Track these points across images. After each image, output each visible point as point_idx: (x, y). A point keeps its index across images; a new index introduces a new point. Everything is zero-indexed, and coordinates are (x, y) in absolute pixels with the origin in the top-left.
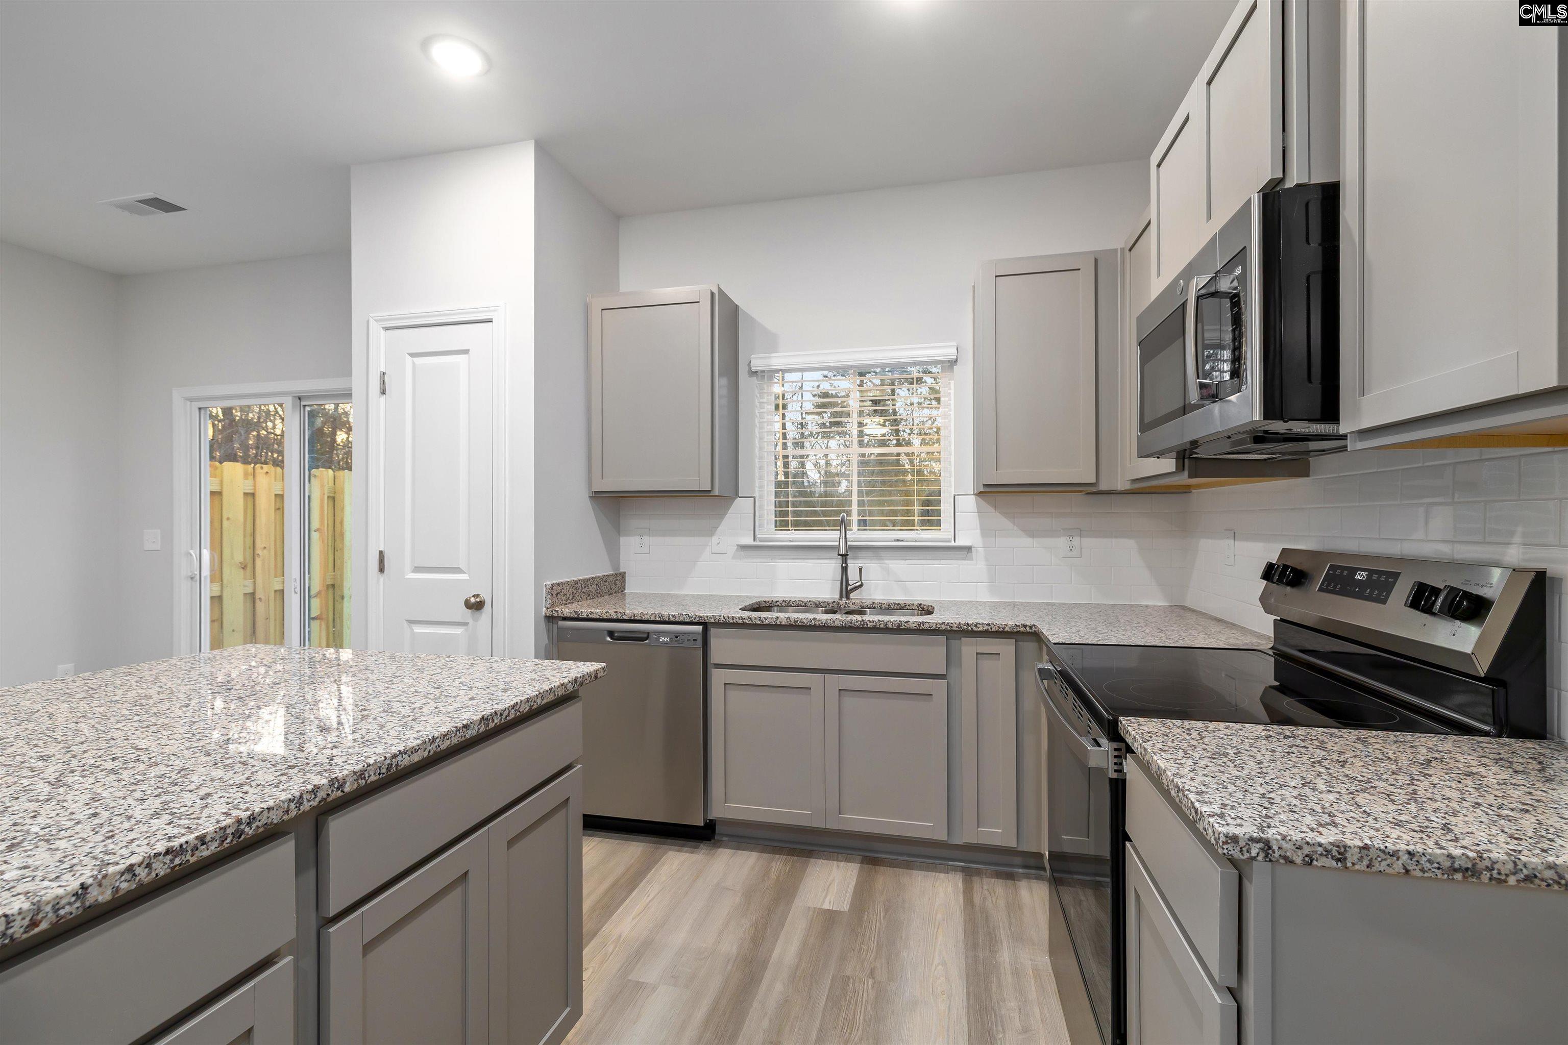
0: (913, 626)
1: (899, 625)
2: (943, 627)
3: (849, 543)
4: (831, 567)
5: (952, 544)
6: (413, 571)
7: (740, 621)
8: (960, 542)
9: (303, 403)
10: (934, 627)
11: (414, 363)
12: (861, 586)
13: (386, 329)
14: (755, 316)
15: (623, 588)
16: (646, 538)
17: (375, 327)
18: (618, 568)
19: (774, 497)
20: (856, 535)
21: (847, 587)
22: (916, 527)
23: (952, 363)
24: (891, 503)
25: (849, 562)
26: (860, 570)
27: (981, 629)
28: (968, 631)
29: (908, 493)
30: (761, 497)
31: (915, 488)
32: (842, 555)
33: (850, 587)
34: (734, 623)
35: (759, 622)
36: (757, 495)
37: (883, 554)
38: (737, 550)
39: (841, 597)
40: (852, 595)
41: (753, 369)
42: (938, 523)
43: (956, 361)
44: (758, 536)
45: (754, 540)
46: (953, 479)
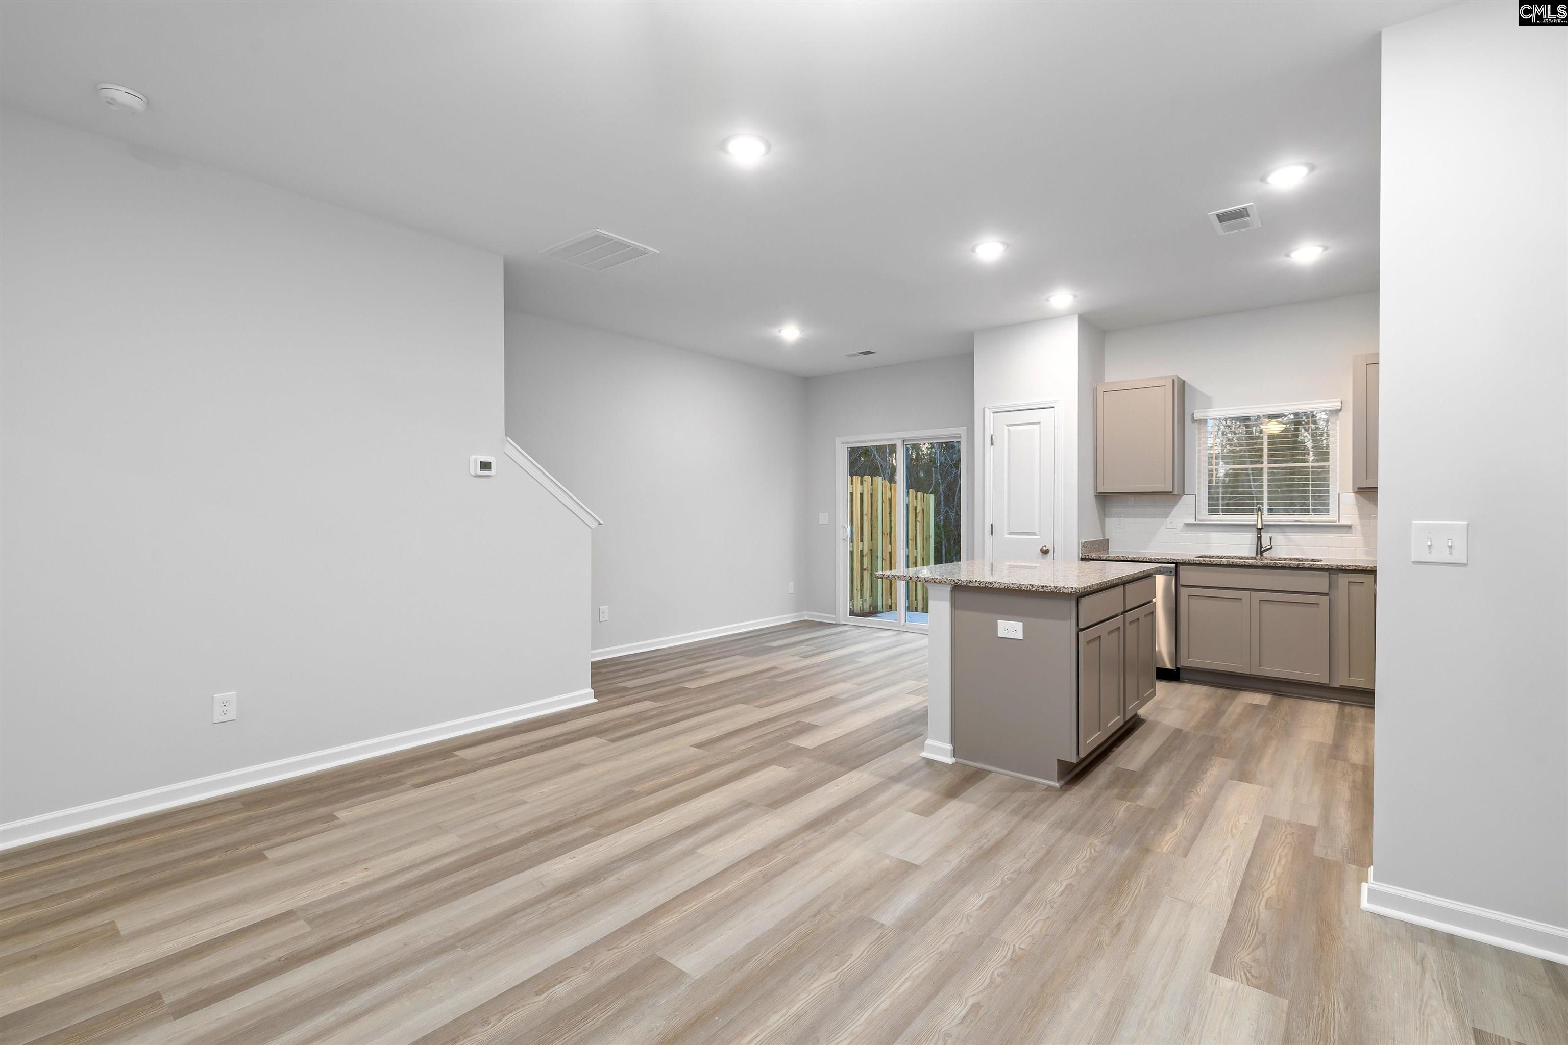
0: (1307, 566)
1: (1298, 566)
2: (1327, 567)
3: (1264, 523)
4: (1249, 538)
5: (1338, 523)
6: (1009, 534)
7: (1198, 562)
8: (1343, 522)
9: (905, 443)
10: (1321, 567)
11: (1009, 431)
12: (1271, 548)
13: (994, 413)
14: (1195, 386)
15: (1108, 548)
16: (1123, 519)
17: (988, 412)
18: (1104, 537)
19: (1207, 495)
20: (1268, 518)
21: (1261, 549)
22: (1311, 513)
23: (1338, 411)
24: (1292, 498)
25: (1262, 534)
26: (1271, 539)
27: (1351, 568)
28: (1342, 570)
29: (1306, 492)
30: (1199, 494)
31: (1310, 489)
32: (1258, 529)
33: (1263, 549)
34: (1194, 563)
35: (1210, 563)
36: (1197, 494)
37: (1287, 529)
38: (1183, 526)
39: (1257, 554)
40: (1264, 554)
41: (1195, 419)
42: (1327, 511)
43: (1341, 410)
44: (1198, 518)
45: (1195, 520)
46: (1338, 483)
